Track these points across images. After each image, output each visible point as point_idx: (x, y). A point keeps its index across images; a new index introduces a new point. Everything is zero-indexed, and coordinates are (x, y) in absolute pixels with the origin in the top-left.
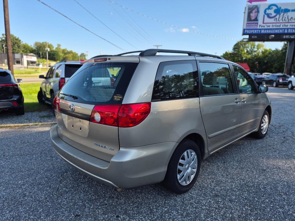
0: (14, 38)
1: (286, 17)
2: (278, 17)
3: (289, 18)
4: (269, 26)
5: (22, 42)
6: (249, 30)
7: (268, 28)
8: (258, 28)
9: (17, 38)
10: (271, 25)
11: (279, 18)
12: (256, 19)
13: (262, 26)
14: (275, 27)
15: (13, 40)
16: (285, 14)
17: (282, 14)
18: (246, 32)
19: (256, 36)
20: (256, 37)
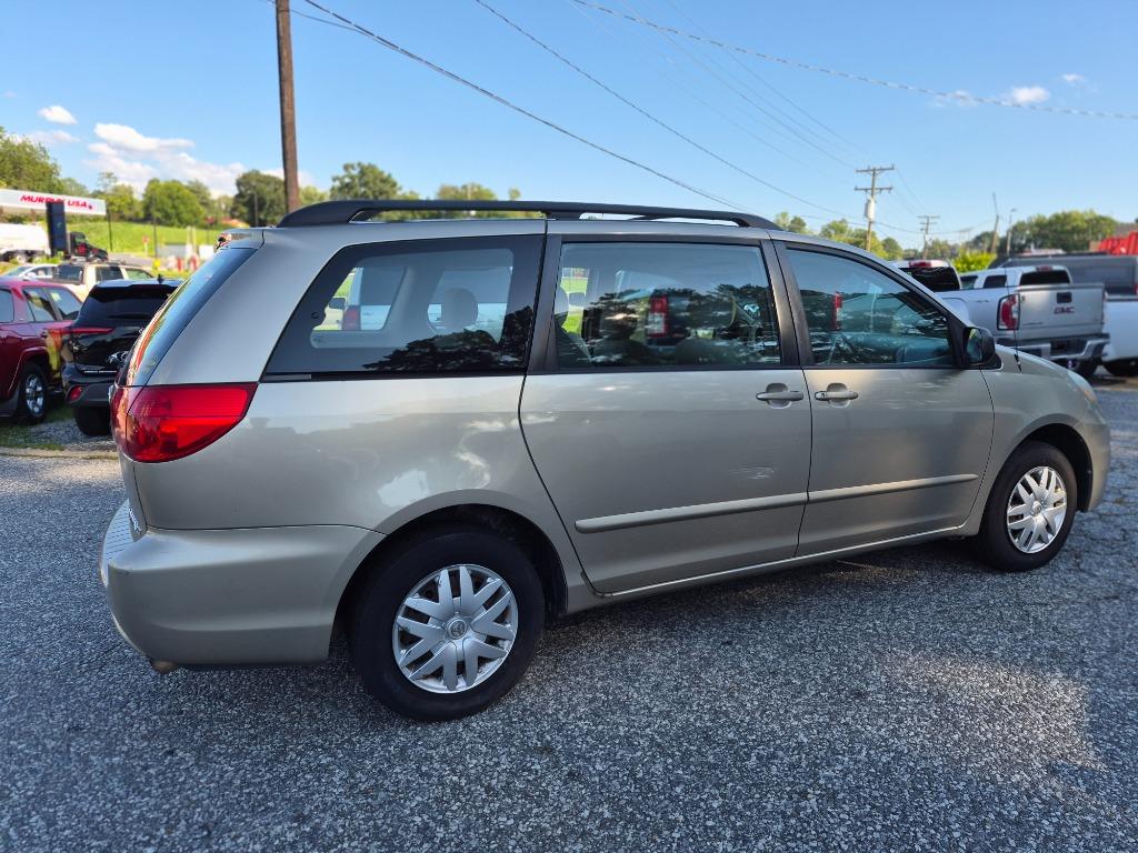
0: (376, 178)
5: (400, 189)
9: (386, 174)
15: (375, 184)
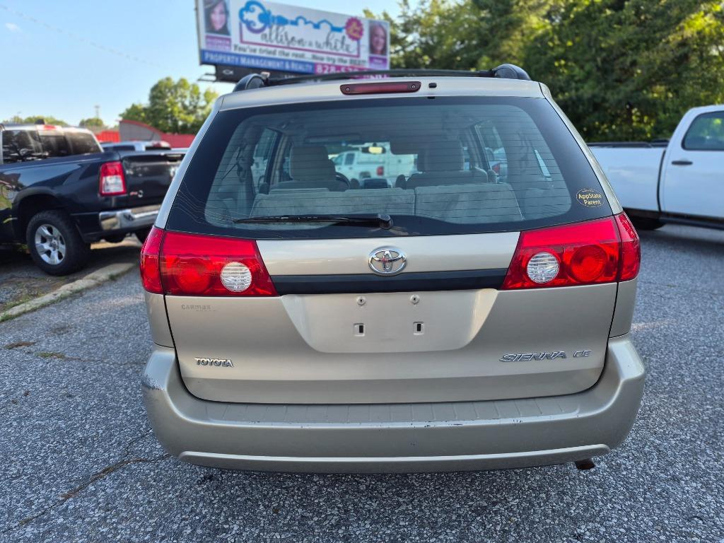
1: (283, 33)
2: (267, 31)
3: (290, 38)
4: (255, 51)
6: (214, 53)
7: (253, 54)
8: (233, 50)
10: (258, 47)
11: (270, 34)
12: (225, 30)
13: (240, 49)
14: (265, 55)
16: (281, 28)
17: (274, 27)
18: (209, 59)
19: (231, 70)
20: (231, 72)
